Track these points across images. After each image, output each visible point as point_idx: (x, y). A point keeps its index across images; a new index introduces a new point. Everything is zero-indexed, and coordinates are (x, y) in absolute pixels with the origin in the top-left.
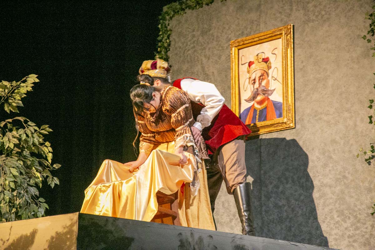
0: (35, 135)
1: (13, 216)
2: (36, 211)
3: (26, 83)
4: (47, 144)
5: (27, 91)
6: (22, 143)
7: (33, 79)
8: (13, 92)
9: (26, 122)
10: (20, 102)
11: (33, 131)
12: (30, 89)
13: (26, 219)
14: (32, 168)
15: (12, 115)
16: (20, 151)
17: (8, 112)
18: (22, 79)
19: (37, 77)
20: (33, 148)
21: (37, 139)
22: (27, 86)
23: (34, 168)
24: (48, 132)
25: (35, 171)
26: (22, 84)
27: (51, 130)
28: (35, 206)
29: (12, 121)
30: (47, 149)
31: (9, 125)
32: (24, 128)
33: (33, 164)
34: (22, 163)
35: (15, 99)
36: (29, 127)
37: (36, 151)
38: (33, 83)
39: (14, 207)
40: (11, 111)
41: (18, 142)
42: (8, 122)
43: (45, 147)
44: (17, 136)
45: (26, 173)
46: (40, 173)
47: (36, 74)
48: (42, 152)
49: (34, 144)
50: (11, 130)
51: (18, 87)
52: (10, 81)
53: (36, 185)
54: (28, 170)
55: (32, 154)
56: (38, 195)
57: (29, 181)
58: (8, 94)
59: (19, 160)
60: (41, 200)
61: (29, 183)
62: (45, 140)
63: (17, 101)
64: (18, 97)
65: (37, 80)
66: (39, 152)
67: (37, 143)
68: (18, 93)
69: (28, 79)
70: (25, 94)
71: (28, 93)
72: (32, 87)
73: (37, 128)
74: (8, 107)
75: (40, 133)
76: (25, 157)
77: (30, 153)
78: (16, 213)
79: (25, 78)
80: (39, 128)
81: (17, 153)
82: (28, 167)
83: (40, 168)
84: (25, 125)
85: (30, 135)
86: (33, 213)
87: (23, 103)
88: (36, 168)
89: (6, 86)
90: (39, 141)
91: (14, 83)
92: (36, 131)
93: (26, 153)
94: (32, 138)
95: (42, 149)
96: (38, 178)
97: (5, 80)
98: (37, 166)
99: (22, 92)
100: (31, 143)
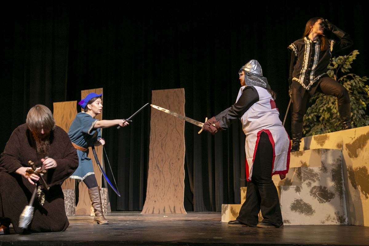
0: (360, 82)
1: (352, 126)
2: (365, 122)
3: (352, 55)
4: (367, 86)
5: (353, 60)
6: (353, 88)
7: (356, 52)
8: (346, 61)
9: (354, 76)
10: (350, 66)
11: (359, 80)
12: (354, 58)
13: (359, 127)
14: (360, 100)
15: (346, 73)
16: (352, 91)
17: (344, 72)
18: (349, 54)
19: (358, 52)
20: (359, 89)
21: (361, 85)
22: (353, 57)
23: (361, 100)
24: (367, 80)
25: (362, 101)
26: (350, 57)
27: (368, 79)
28: (363, 119)
29: (347, 76)
30: (367, 89)
31: (345, 79)
32: (353, 79)
33: (360, 98)
34: (354, 98)
35: (347, 65)
36: (356, 78)
37: (361, 91)
38: (356, 55)
39: (352, 121)
40: (345, 72)
41: (351, 87)
42: (345, 77)
43: (366, 89)
44: (350, 84)
45: (357, 103)
46: (365, 102)
47: (357, 50)
48: (364, 91)
49: (360, 87)
50: (346, 81)
51: (348, 58)
52: (343, 55)
53: (363, 109)
54: (358, 101)
55: (359, 93)
56: (365, 114)
57: (359, 107)
58: (343, 62)
59: (352, 96)
60: (367, 116)
61: (359, 108)
62: (365, 85)
63: (348, 66)
64: (348, 63)
65: (358, 53)
66: (362, 91)
67: (362, 87)
68: (348, 61)
69: (353, 53)
70: (352, 61)
71: (354, 60)
72: (356, 57)
73: (360, 78)
74: (343, 69)
75: (362, 81)
76: (355, 95)
77: (357, 92)
78: (354, 124)
79: (351, 53)
80: (362, 78)
81: (351, 93)
82: (357, 100)
83: (364, 100)
84: (354, 78)
85: (357, 83)
86: (363, 123)
87: (351, 66)
88: (362, 100)
89: (341, 59)
90: (362, 86)
91: (345, 56)
92: (360, 80)
93: (355, 92)
94: (358, 84)
95: (363, 90)
96: (363, 105)
97: (340, 55)
98: (362, 98)
99: (350, 61)
100: (358, 87)
